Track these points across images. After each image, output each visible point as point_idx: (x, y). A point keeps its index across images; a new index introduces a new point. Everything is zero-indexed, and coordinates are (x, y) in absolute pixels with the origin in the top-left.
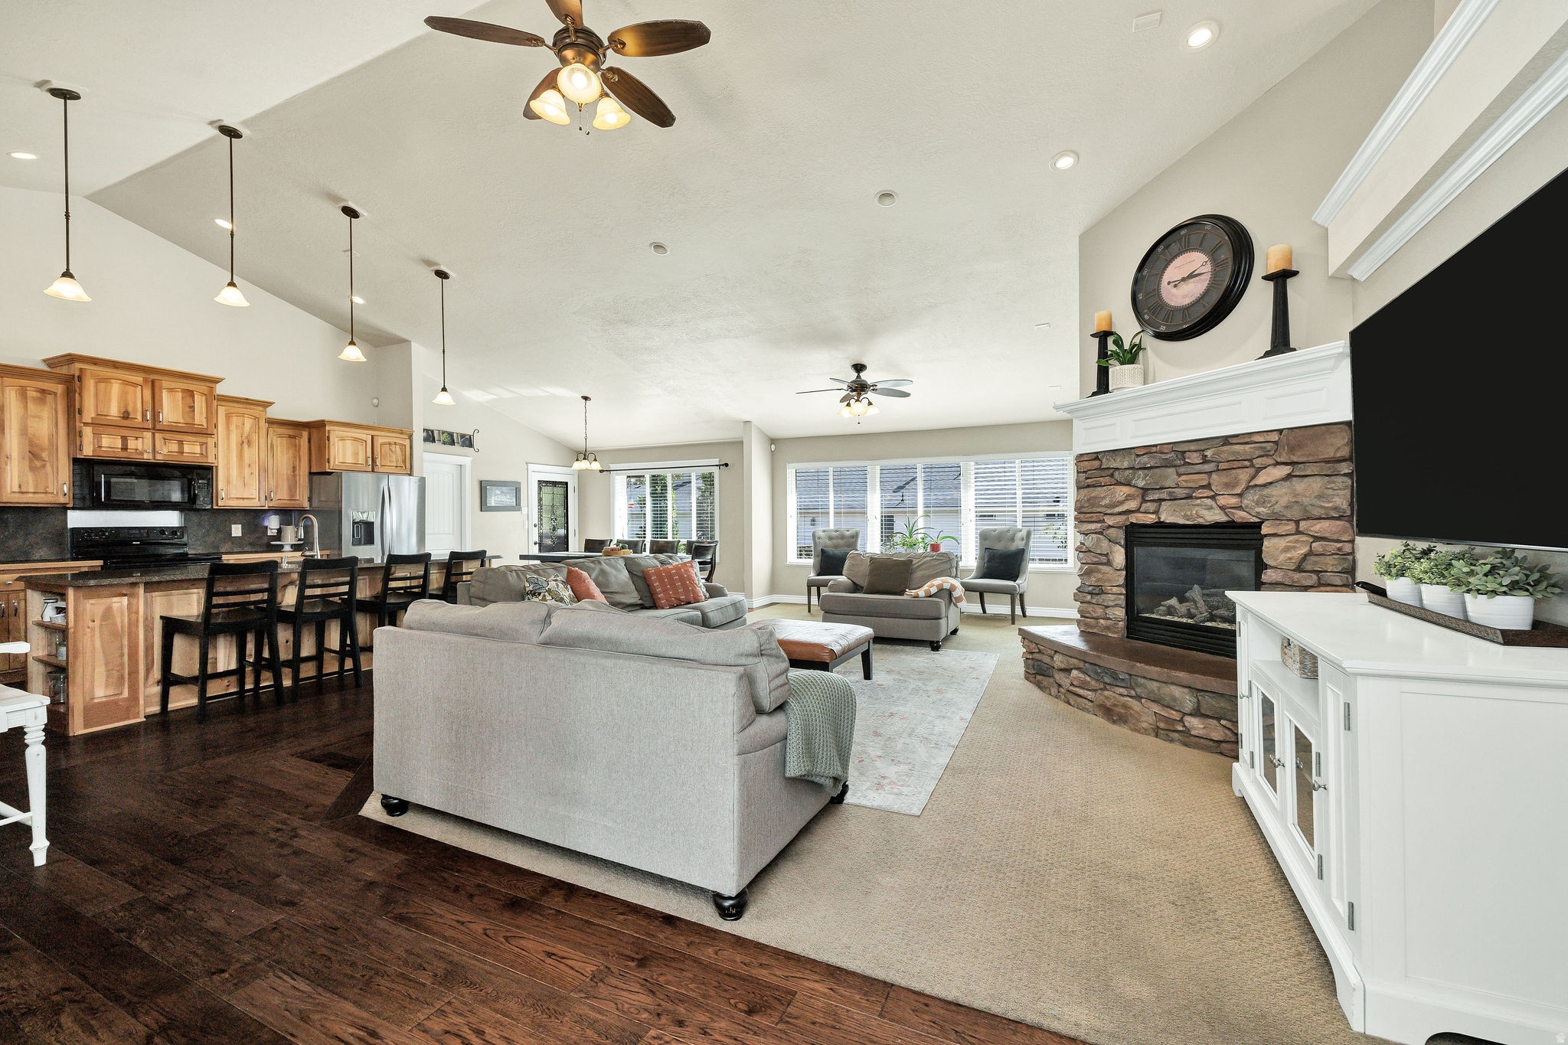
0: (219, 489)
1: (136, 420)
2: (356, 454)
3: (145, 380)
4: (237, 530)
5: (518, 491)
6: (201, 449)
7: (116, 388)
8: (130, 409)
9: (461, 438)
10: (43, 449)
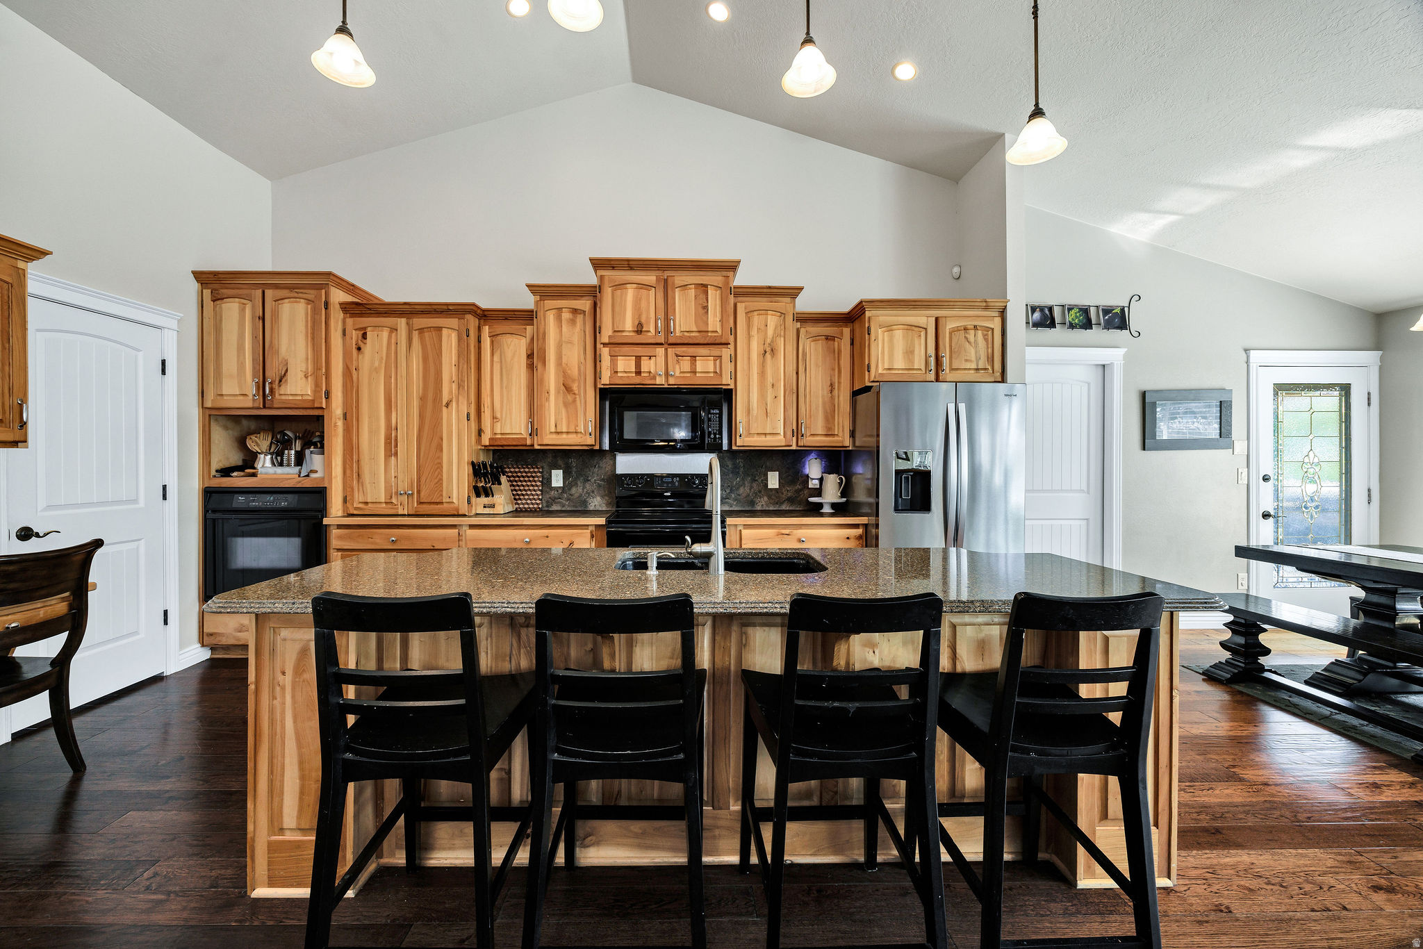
0: (738, 422)
1: (650, 334)
2: (909, 353)
3: (658, 280)
4: (773, 480)
5: (1224, 408)
6: (715, 364)
7: (630, 293)
8: (643, 321)
9: (1105, 314)
10: (573, 381)
